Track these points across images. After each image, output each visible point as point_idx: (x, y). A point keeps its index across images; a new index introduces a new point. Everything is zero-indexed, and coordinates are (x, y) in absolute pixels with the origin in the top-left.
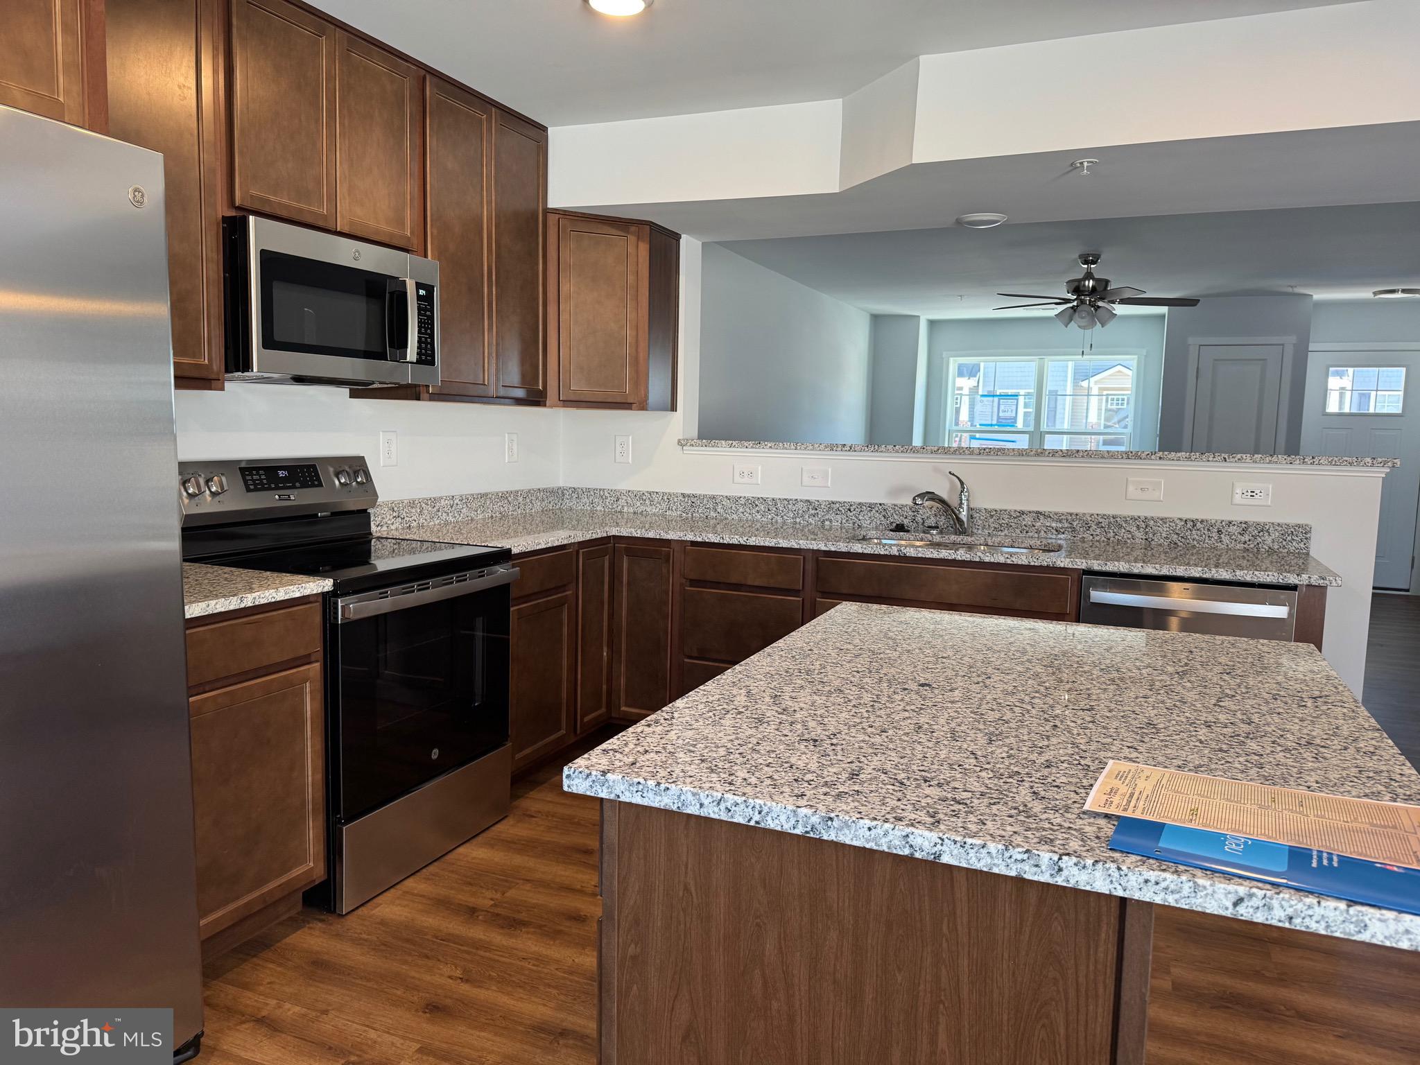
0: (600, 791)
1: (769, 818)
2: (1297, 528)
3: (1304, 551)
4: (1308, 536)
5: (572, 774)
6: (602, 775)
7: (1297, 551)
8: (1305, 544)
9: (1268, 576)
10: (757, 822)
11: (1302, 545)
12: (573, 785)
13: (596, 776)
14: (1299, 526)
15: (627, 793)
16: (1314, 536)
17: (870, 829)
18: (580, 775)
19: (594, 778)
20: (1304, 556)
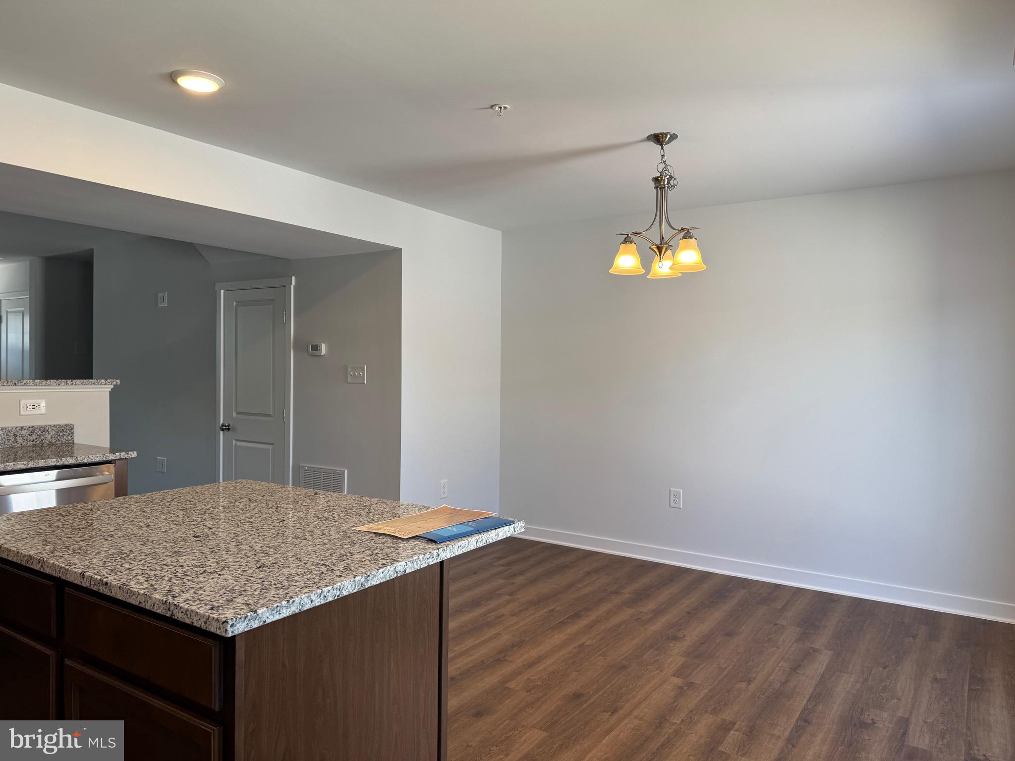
0: (253, 624)
1: (343, 591)
2: (65, 427)
3: (71, 441)
4: (73, 431)
5: (234, 622)
6: (254, 613)
7: (67, 442)
8: (71, 437)
9: (97, 457)
10: (338, 596)
11: (70, 438)
12: (235, 630)
13: (251, 615)
14: (67, 425)
15: (271, 617)
16: (75, 430)
17: (383, 572)
18: (240, 620)
19: (249, 617)
20: (71, 444)
